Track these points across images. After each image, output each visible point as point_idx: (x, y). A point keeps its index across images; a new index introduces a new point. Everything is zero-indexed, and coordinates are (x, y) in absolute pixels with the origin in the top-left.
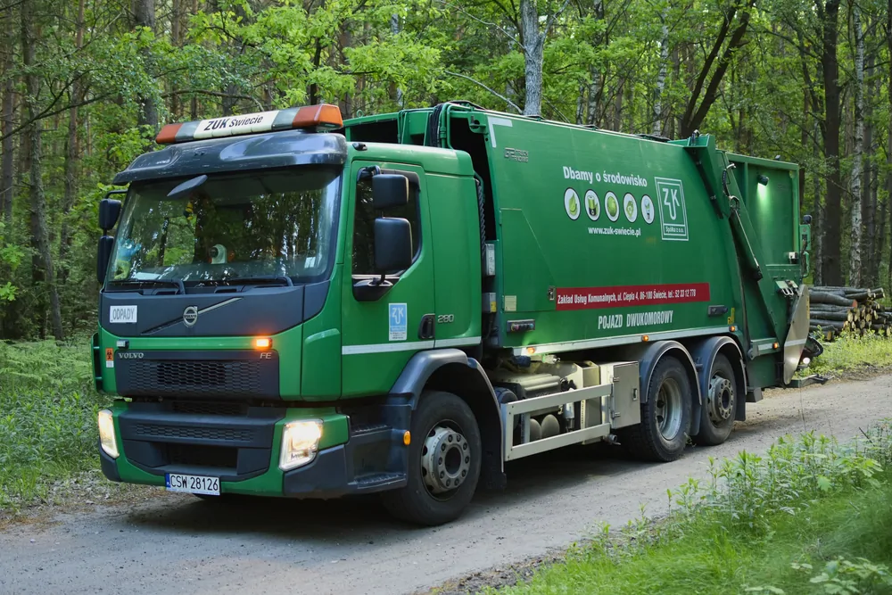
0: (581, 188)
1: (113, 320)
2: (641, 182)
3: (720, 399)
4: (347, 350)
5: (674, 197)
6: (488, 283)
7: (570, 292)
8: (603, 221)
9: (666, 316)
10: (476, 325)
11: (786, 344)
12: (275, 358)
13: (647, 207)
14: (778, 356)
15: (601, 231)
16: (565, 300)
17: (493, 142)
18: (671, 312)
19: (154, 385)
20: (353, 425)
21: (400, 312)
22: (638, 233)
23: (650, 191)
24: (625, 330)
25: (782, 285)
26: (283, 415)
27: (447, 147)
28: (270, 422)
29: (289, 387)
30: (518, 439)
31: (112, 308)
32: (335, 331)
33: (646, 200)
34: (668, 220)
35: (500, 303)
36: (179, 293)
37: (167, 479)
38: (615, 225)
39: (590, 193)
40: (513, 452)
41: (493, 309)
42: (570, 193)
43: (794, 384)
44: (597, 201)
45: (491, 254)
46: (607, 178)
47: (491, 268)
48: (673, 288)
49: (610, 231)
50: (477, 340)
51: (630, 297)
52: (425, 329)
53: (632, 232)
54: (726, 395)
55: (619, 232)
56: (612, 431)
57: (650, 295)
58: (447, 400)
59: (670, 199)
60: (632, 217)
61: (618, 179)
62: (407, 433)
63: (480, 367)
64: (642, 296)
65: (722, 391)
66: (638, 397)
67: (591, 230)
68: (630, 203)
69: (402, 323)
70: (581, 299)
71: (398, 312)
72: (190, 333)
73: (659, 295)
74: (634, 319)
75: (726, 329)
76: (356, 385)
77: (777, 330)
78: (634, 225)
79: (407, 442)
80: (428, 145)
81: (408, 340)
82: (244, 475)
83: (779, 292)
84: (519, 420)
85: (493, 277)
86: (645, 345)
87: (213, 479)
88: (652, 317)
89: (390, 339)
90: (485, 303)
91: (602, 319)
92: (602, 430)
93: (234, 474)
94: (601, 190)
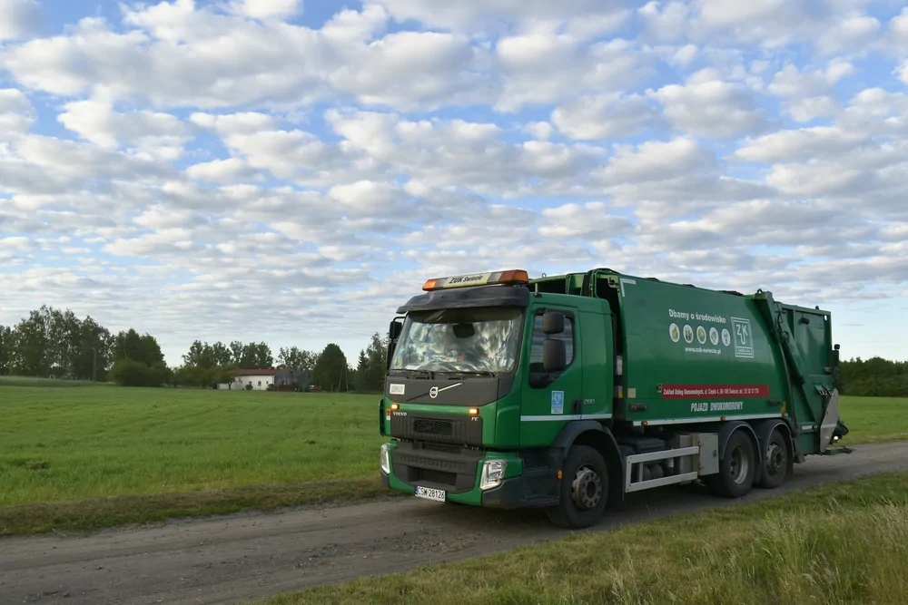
0: (681, 323)
1: (392, 392)
2: (721, 320)
3: (775, 459)
4: (524, 418)
5: (744, 330)
6: (618, 380)
7: (672, 388)
8: (696, 344)
9: (738, 405)
10: (609, 406)
11: (822, 427)
12: (481, 420)
13: (726, 336)
14: (816, 434)
15: (693, 350)
16: (668, 392)
17: (622, 293)
18: (741, 403)
19: (411, 432)
20: (526, 465)
21: (559, 397)
22: (719, 352)
23: (728, 326)
24: (709, 413)
25: (819, 388)
26: (483, 457)
27: (594, 296)
28: (476, 459)
29: (488, 439)
30: (634, 479)
31: (391, 385)
32: (517, 407)
33: (725, 331)
34: (740, 344)
35: (625, 393)
36: (428, 378)
37: (416, 490)
38: (703, 346)
39: (687, 326)
40: (631, 487)
41: (620, 396)
42: (673, 326)
43: (827, 453)
44: (691, 331)
45: (620, 362)
46: (699, 317)
47: (620, 370)
48: (743, 387)
49: (700, 350)
50: (609, 416)
51: (713, 392)
52: (575, 407)
53: (715, 351)
54: (779, 456)
55: (706, 351)
56: (699, 477)
57: (727, 391)
58: (588, 452)
59: (741, 332)
60: (716, 342)
61: (706, 318)
62: (560, 473)
63: (609, 432)
64: (722, 392)
65: (776, 454)
66: (717, 457)
67: (687, 349)
68: (714, 333)
69: (560, 403)
70: (679, 392)
71: (558, 397)
72: (434, 402)
73: (733, 392)
74: (716, 406)
75: (779, 415)
76: (530, 441)
77: (815, 417)
78: (716, 347)
79: (560, 477)
80: (583, 295)
81: (564, 414)
82: (459, 490)
83: (817, 393)
84: (635, 466)
85: (620, 376)
86: (723, 422)
87: (442, 492)
88: (728, 406)
89: (553, 412)
90: (616, 392)
91: (693, 406)
92: (692, 476)
93: (452, 488)
94: (694, 324)
